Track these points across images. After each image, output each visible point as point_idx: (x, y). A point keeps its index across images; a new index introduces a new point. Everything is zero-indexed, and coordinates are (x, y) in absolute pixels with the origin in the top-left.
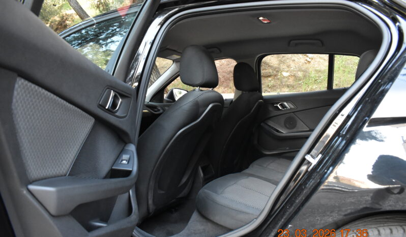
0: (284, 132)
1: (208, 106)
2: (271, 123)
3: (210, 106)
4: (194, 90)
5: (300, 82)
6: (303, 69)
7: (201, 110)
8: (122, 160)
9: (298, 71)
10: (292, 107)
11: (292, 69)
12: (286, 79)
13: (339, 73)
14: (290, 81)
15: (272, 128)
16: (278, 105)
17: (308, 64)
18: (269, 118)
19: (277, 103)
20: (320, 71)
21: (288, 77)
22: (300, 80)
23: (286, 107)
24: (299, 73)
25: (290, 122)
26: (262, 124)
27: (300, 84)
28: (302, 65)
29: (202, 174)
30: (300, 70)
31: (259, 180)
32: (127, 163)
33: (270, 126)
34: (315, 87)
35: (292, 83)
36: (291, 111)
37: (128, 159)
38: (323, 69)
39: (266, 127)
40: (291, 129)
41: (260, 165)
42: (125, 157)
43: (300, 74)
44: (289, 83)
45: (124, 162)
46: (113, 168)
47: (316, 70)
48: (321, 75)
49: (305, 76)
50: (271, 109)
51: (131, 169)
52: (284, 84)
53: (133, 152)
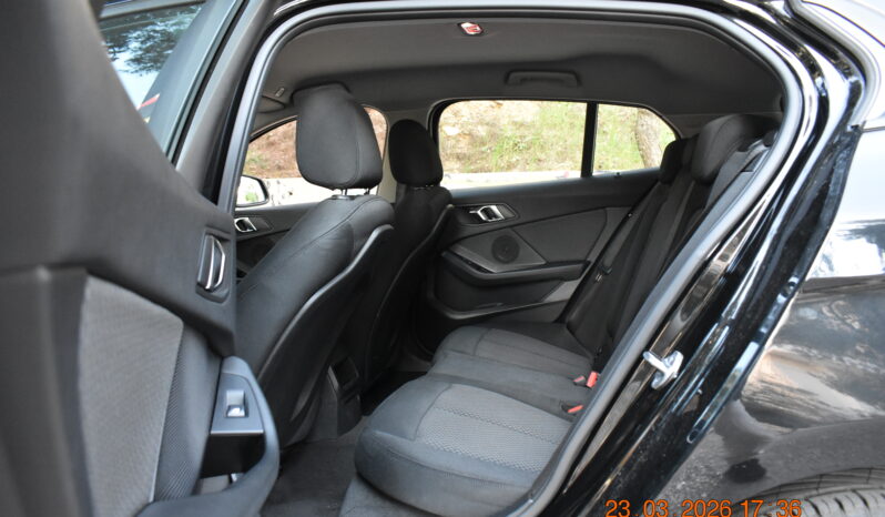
0: (495, 270)
1: (371, 233)
2: (463, 251)
3: (375, 235)
4: (335, 198)
5: (483, 149)
6: (487, 119)
7: (356, 244)
8: (230, 408)
9: (478, 123)
10: (510, 215)
11: (465, 119)
12: (453, 142)
13: (562, 129)
14: (462, 145)
15: (467, 261)
16: (479, 212)
17: (496, 109)
18: (459, 241)
19: (477, 208)
20: (522, 125)
21: (457, 138)
22: (483, 144)
23: (496, 216)
24: (480, 128)
25: (505, 248)
26: (444, 254)
27: (483, 152)
28: (485, 111)
29: (336, 383)
30: (481, 123)
31: (476, 389)
32: (243, 413)
33: (461, 258)
34: (514, 160)
35: (465, 151)
36: (505, 225)
37: (240, 402)
38: (529, 120)
39: (455, 261)
40: (507, 262)
41: (462, 352)
42: (233, 396)
43: (482, 131)
44: (459, 151)
45: (236, 412)
46: (213, 432)
47: (515, 123)
48: (526, 133)
49: (493, 136)
50: (462, 220)
51: (261, 431)
52: (448, 152)
53: (247, 381)
